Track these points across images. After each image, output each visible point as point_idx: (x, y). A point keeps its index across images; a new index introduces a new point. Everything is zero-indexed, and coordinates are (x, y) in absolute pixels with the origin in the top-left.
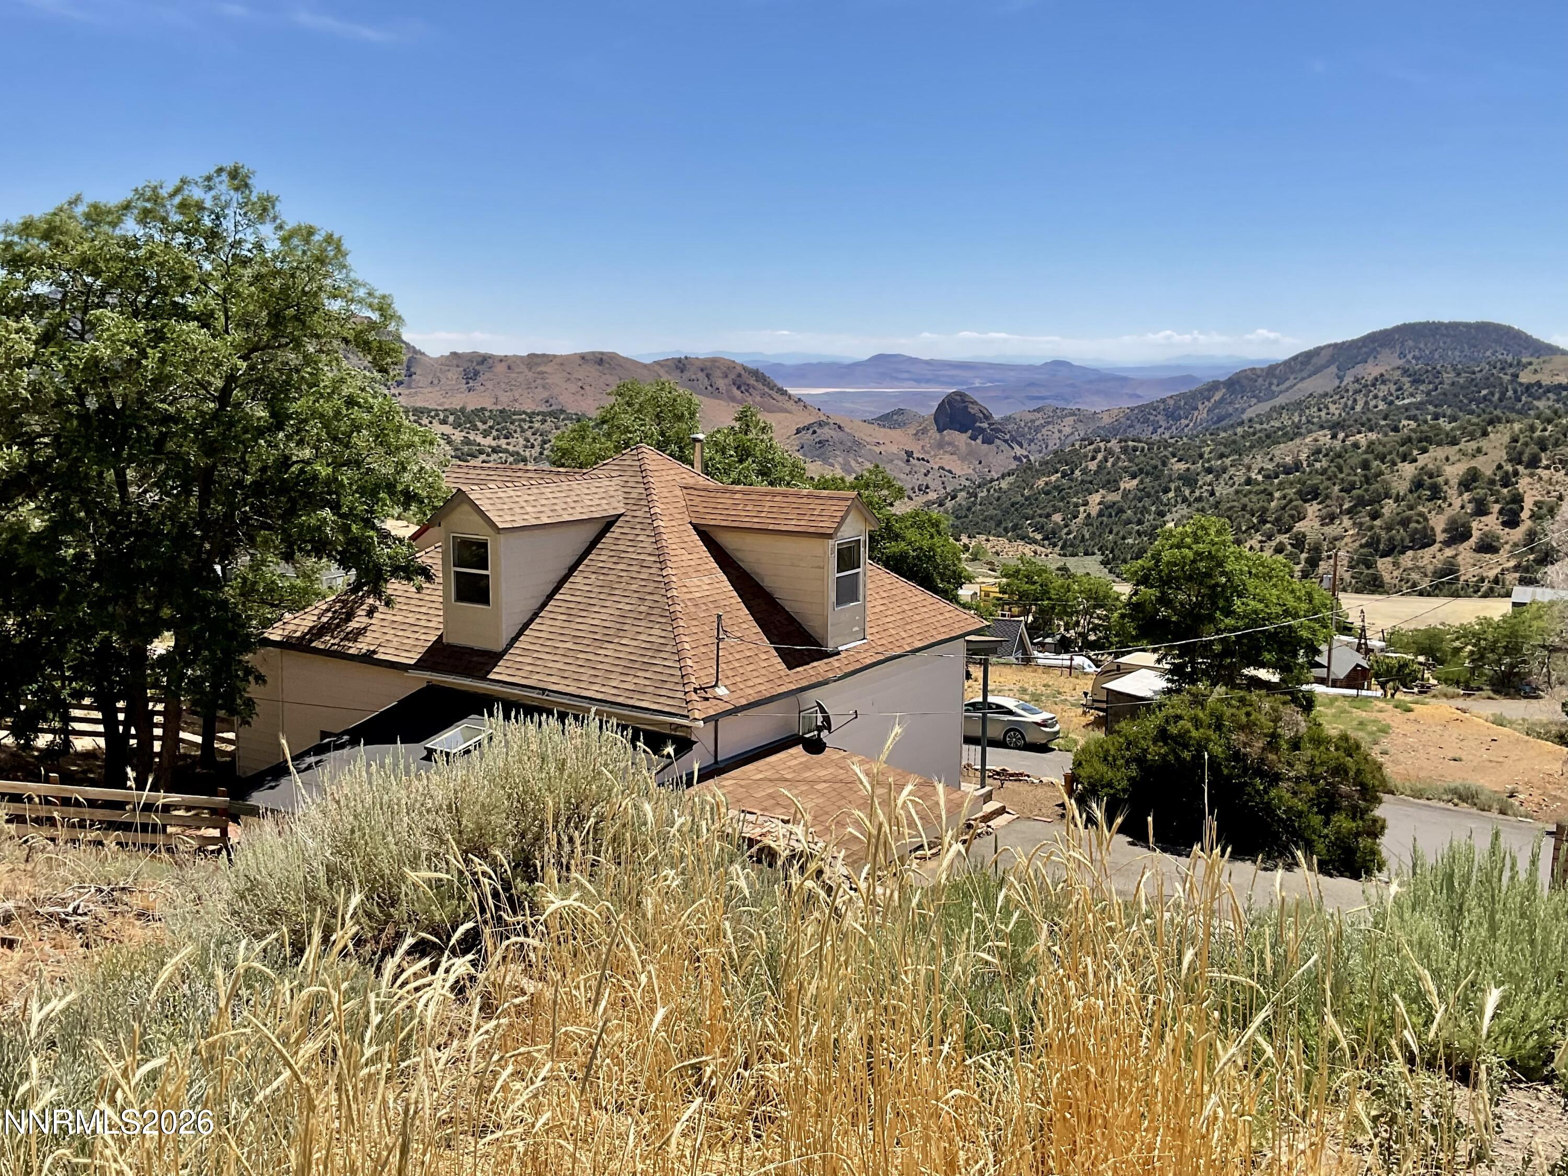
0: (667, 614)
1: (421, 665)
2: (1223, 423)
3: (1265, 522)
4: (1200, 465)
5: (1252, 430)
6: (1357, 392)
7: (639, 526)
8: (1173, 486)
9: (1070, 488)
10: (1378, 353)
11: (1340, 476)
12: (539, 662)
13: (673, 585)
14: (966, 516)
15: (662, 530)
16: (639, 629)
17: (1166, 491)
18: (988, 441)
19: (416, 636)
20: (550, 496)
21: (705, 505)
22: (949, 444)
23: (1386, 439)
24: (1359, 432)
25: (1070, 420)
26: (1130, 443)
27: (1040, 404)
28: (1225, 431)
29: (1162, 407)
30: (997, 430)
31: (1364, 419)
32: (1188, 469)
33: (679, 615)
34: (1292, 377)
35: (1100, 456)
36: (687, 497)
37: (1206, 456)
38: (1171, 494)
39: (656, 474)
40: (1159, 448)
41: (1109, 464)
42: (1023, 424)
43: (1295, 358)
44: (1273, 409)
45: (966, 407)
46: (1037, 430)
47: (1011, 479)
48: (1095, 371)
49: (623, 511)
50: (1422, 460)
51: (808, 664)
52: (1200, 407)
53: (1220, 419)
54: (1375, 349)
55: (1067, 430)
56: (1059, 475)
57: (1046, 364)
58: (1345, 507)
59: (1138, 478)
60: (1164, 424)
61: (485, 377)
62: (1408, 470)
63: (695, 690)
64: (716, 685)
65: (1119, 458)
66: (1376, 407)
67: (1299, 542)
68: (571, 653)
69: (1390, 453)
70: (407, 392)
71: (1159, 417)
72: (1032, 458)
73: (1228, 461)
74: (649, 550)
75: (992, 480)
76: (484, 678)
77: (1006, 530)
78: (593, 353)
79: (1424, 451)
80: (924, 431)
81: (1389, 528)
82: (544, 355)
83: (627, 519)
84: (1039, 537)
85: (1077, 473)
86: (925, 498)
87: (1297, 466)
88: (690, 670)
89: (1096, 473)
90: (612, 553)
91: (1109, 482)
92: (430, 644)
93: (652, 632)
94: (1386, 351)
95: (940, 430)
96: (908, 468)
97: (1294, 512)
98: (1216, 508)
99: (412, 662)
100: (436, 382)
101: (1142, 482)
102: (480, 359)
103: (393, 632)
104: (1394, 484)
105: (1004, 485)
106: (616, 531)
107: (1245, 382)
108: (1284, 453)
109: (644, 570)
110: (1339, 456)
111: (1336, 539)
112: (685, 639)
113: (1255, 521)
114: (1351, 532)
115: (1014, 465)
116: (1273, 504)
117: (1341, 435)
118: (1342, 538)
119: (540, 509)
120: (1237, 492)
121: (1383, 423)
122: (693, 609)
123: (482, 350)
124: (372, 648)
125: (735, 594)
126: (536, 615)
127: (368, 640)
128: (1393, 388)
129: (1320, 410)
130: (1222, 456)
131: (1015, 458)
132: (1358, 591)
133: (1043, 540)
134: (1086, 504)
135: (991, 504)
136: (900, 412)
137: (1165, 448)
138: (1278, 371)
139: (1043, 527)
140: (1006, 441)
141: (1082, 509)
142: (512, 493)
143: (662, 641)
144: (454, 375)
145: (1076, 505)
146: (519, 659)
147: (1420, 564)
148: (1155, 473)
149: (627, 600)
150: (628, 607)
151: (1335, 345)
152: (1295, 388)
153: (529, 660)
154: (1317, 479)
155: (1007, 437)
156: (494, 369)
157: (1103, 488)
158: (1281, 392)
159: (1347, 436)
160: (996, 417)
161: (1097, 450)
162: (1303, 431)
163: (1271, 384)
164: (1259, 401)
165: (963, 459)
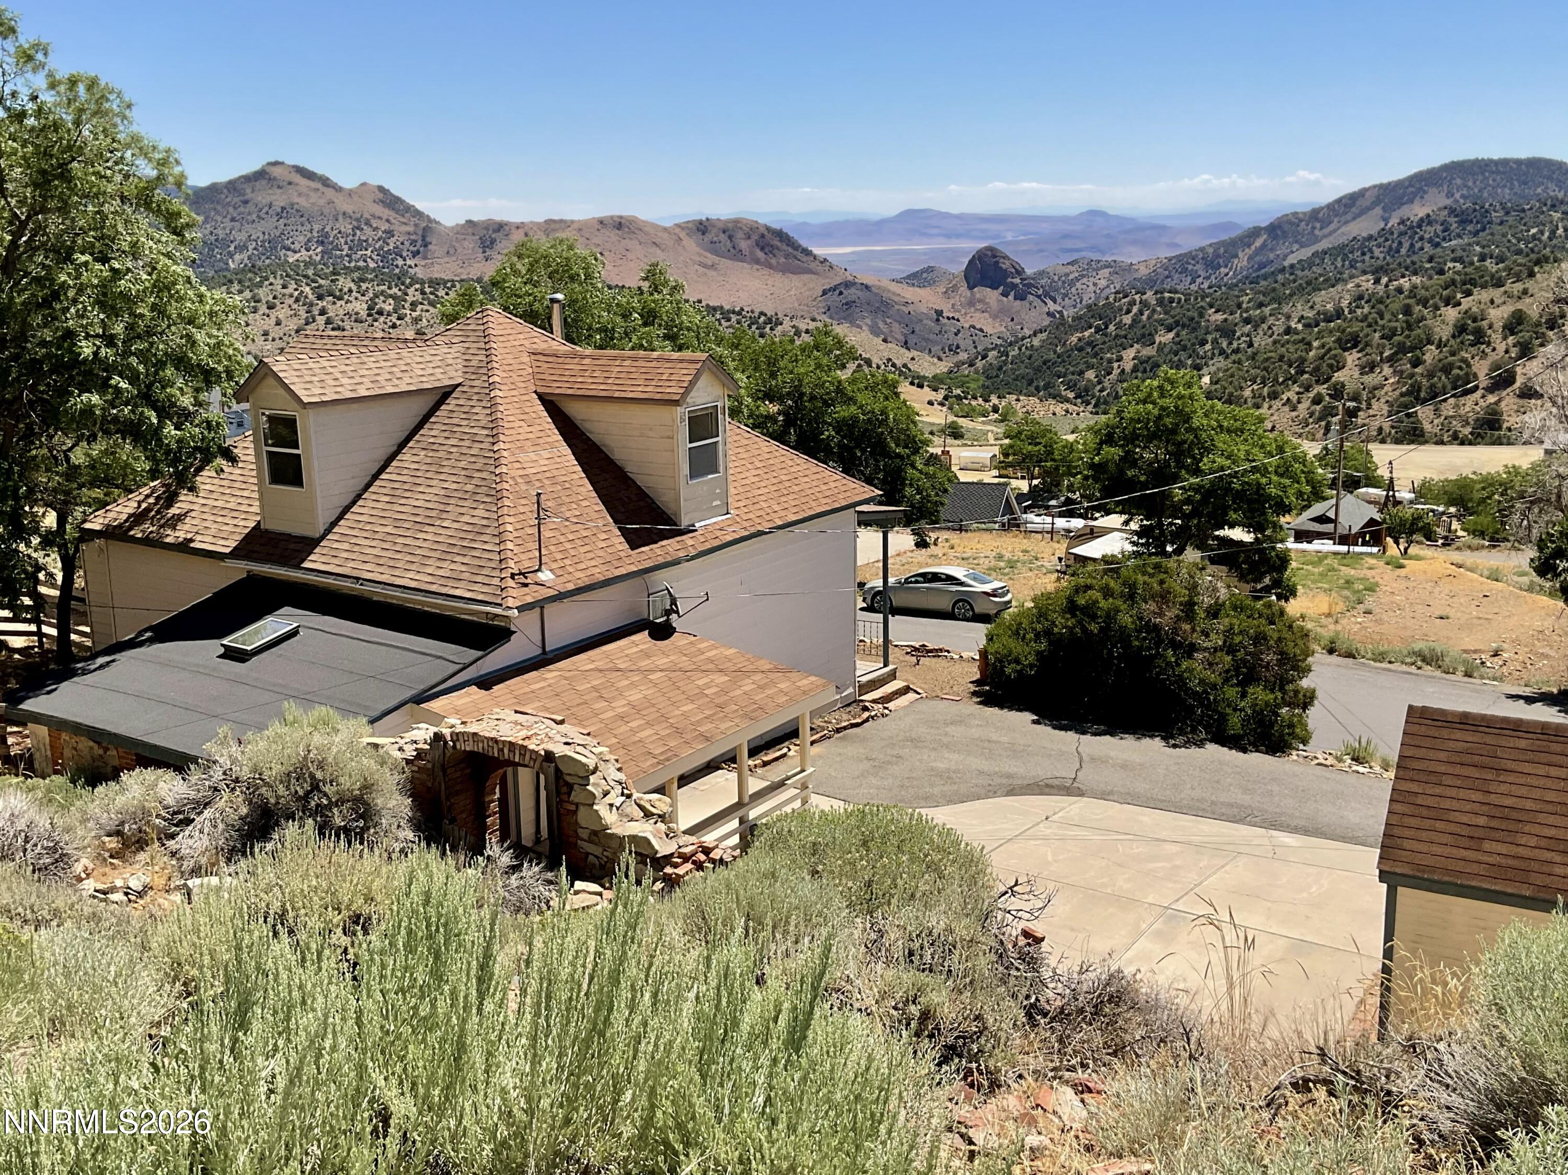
0: (493, 493)
1: (237, 553)
2: (1263, 271)
3: (1303, 372)
4: (1237, 315)
5: (1292, 277)
6: (1401, 234)
7: (476, 397)
8: (1209, 338)
9: (1104, 343)
10: (1425, 192)
11: (1381, 322)
12: (356, 548)
13: (503, 461)
14: (997, 376)
15: (499, 400)
16: (462, 510)
17: (1203, 343)
18: (1021, 297)
19: (235, 522)
20: (373, 365)
21: (552, 371)
22: (980, 301)
23: (1429, 283)
24: (1403, 276)
25: (1105, 272)
26: (1167, 295)
27: (1075, 256)
28: (1265, 279)
29: (1201, 256)
30: (1030, 286)
31: (1408, 261)
32: (1226, 320)
33: (505, 493)
34: (1336, 220)
35: (1135, 309)
36: (535, 364)
37: (1244, 306)
38: (1208, 347)
39: (501, 339)
40: (1196, 299)
41: (1144, 317)
42: (1056, 278)
43: (1339, 201)
44: (1315, 254)
45: (997, 262)
46: (1072, 283)
47: (1044, 336)
48: (1132, 220)
49: (461, 380)
50: (1466, 303)
51: (656, 542)
52: (1241, 254)
53: (1262, 266)
54: (1421, 188)
55: (1103, 283)
56: (1093, 330)
57: (1082, 214)
58: (1385, 355)
59: (1174, 332)
60: (1203, 274)
61: (502, 245)
62: (1451, 314)
63: (513, 576)
64: (539, 570)
65: (1154, 311)
66: (1422, 249)
67: (1338, 392)
68: (390, 538)
69: (1433, 297)
70: (423, 263)
71: (1198, 267)
72: (1065, 313)
73: (1267, 310)
74: (482, 423)
75: (1023, 338)
76: (298, 567)
77: (1038, 389)
78: (612, 217)
79: (1468, 294)
80: (955, 289)
81: (1430, 375)
82: (561, 221)
83: (464, 389)
84: (1071, 395)
85: (1112, 327)
86: (956, 359)
87: (1339, 313)
88: (509, 554)
89: (1131, 327)
90: (444, 428)
91: (1143, 336)
92: (247, 531)
93: (475, 513)
94: (1433, 191)
95: (971, 288)
96: (938, 328)
97: (1333, 361)
98: (1253, 359)
99: (227, 550)
100: (452, 251)
101: (1177, 335)
102: (496, 227)
103: (212, 518)
104: (1437, 330)
105: (1036, 342)
106: (452, 402)
107: (1286, 227)
108: (1325, 300)
109: (477, 445)
110: (1380, 301)
111: (1375, 388)
112: (507, 519)
113: (1293, 372)
114: (1391, 381)
115: (1047, 321)
116: (1311, 354)
117: (1384, 280)
118: (1382, 387)
119: (358, 380)
120: (1275, 342)
121: (1428, 266)
122: (524, 487)
123: (498, 218)
124: (189, 536)
125: (579, 468)
126: (359, 497)
127: (186, 527)
128: (1439, 228)
129: (1363, 254)
130: (1261, 305)
131: (1048, 314)
132: (1398, 441)
133: (1075, 398)
134: (1120, 359)
135: (1022, 362)
136: (930, 269)
137: (1203, 298)
138: (1321, 215)
139: (1075, 385)
140: (1039, 297)
141: (1116, 365)
142: (326, 364)
143: (485, 522)
144: (470, 244)
145: (1110, 361)
146: (336, 545)
147: (1462, 412)
148: (1192, 325)
149: (454, 478)
150: (454, 486)
151: (1381, 186)
152: (1339, 232)
153: (346, 546)
154: (1356, 327)
155: (1040, 292)
156: (511, 237)
157: (1137, 342)
158: (1325, 236)
159: (1390, 281)
160: (1029, 271)
161: (1133, 303)
162: (1345, 276)
163: (1314, 228)
164: (1302, 247)
165: (995, 317)
